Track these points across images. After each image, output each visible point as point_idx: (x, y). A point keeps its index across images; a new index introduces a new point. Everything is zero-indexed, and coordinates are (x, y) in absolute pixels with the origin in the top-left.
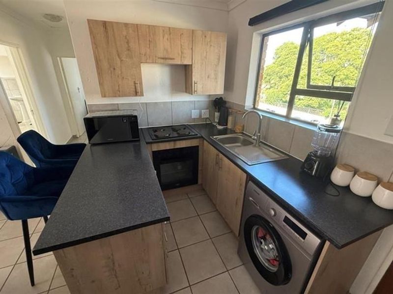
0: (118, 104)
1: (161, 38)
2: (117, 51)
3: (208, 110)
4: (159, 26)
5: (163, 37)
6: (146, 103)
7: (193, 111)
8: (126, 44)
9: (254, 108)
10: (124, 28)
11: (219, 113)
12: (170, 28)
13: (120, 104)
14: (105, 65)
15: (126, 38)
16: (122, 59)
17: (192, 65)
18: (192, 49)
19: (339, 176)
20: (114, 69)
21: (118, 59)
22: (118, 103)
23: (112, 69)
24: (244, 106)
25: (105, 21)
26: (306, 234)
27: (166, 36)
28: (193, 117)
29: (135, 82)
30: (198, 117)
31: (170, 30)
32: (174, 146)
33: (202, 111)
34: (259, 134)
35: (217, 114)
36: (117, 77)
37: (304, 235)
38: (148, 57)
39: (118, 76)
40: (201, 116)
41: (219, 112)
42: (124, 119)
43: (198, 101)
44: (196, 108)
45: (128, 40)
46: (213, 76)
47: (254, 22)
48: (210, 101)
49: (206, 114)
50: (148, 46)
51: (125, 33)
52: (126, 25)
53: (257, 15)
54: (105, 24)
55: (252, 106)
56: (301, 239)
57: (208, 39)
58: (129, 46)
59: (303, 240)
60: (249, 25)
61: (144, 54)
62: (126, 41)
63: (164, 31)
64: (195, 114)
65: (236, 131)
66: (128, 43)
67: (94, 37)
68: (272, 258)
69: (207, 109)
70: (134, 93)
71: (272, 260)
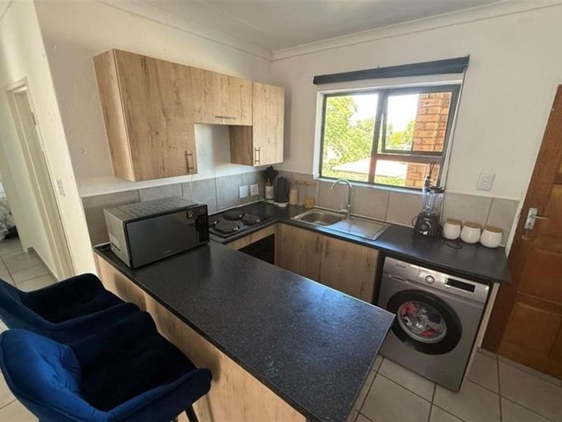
0: (138, 190)
1: (219, 89)
2: (162, 105)
3: (257, 185)
4: (217, 73)
5: (221, 89)
6: (182, 184)
7: (241, 188)
8: (175, 94)
9: (321, 177)
10: (172, 70)
11: (273, 187)
12: (229, 76)
13: (142, 189)
14: (143, 126)
15: (175, 86)
16: (169, 117)
17: (252, 127)
18: (252, 105)
19: (451, 231)
20: (157, 133)
21: (163, 118)
22: (139, 188)
23: (154, 134)
24: (312, 176)
25: (145, 57)
26: (474, 286)
27: (225, 87)
28: (241, 197)
29: (186, 152)
30: (246, 195)
31: (229, 79)
32: (250, 241)
33: (251, 186)
34: (349, 206)
35: (269, 189)
36: (160, 145)
37: (471, 288)
38: (203, 115)
39: (163, 145)
40: (249, 193)
41: (271, 185)
42: (189, 213)
43: (246, 174)
44: (244, 183)
45: (177, 89)
46: (272, 141)
47: (319, 80)
48: (258, 172)
49: (255, 190)
50: (203, 99)
51: (173, 78)
52: (175, 66)
53: (326, 74)
54: (144, 61)
55: (319, 174)
56: (470, 292)
57: (267, 94)
58: (179, 98)
59: (472, 293)
60: (314, 83)
61: (197, 110)
62: (175, 89)
63: (222, 80)
64: (243, 192)
65: (307, 207)
66: (177, 93)
67: (126, 80)
68: (424, 330)
69: (255, 183)
70: (185, 170)
71: (424, 332)
